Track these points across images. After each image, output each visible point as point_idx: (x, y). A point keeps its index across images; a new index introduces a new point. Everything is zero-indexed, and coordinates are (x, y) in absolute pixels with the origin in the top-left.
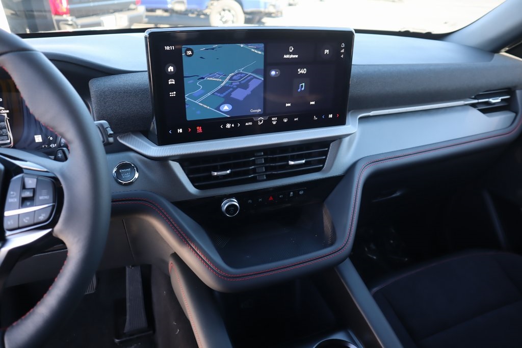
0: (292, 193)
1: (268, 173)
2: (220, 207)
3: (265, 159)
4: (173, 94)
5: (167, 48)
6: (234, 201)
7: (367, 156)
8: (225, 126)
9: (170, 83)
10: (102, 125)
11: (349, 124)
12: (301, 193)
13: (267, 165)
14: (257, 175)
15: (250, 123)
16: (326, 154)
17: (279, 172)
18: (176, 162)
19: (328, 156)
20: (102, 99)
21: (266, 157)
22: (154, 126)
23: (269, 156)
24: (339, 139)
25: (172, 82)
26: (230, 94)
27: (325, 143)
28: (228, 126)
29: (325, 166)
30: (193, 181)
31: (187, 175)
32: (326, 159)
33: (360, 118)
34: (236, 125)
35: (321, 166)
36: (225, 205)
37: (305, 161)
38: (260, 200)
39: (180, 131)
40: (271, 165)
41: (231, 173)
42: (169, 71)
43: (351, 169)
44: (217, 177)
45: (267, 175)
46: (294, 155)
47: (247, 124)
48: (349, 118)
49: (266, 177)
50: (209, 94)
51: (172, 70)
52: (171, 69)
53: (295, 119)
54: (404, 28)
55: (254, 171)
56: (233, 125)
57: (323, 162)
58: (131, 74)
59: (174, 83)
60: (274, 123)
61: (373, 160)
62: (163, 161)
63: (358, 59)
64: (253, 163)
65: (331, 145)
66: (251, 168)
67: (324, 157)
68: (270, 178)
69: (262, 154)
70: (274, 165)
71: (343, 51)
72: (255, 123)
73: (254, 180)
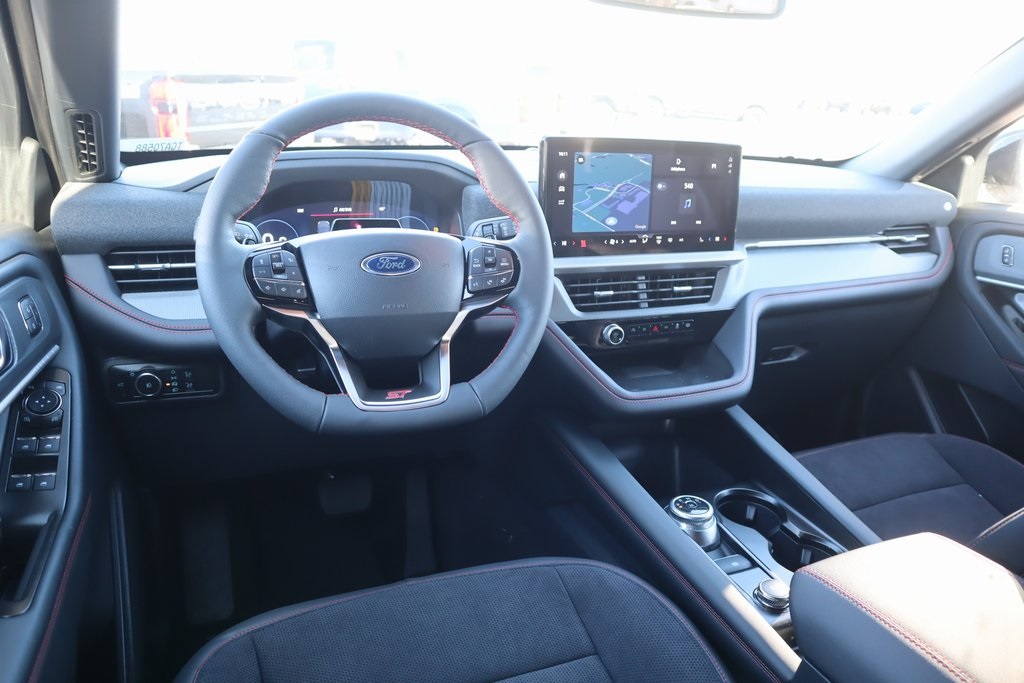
0: (677, 324)
1: (650, 300)
3: (646, 284)
4: (561, 202)
5: (561, 154)
7: (760, 289)
8: (609, 241)
9: (560, 190)
11: (737, 250)
12: (688, 325)
13: (649, 291)
14: (638, 301)
15: (635, 241)
16: (713, 282)
17: (663, 299)
19: (716, 285)
21: (647, 281)
23: (651, 281)
24: (727, 265)
25: (562, 189)
26: (616, 206)
28: (612, 242)
29: (712, 297)
30: (575, 301)
31: (569, 294)
32: (713, 289)
34: (620, 242)
35: (708, 296)
36: (608, 331)
37: (691, 289)
38: (644, 329)
39: (565, 243)
40: (653, 291)
41: (614, 294)
42: (561, 177)
44: (600, 297)
45: (648, 302)
46: (679, 281)
47: (631, 241)
48: (736, 246)
49: (648, 304)
50: (596, 205)
51: (564, 177)
52: (562, 175)
53: (680, 240)
55: (635, 296)
56: (617, 242)
57: (710, 292)
59: (564, 190)
60: (659, 242)
64: (635, 287)
65: (718, 271)
66: (634, 292)
67: (712, 287)
69: (644, 278)
70: (657, 290)
71: (730, 166)
72: (640, 241)
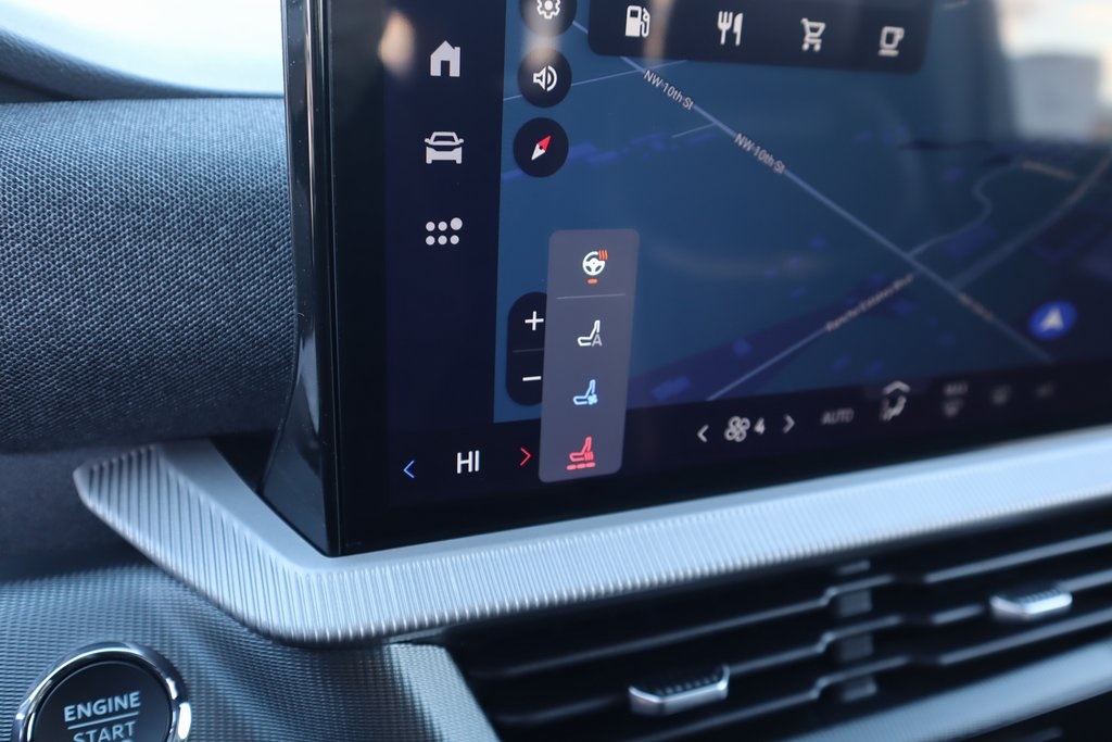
1: (890, 665)
4: (446, 232)
8: (717, 431)
9: (432, 156)
14: (839, 678)
15: (845, 415)
25: (444, 150)
28: (737, 429)
34: (775, 425)
39: (470, 462)
41: (730, 690)
42: (436, 70)
47: (828, 419)
51: (455, 72)
52: (446, 57)
56: (760, 428)
59: (456, 156)
60: (951, 411)
72: (868, 410)
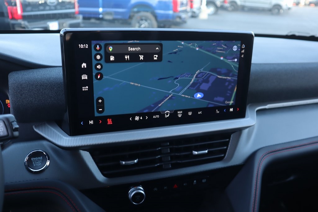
0: (195, 181)
1: (173, 162)
2: (127, 194)
3: (170, 149)
4: (86, 88)
5: (82, 46)
6: (141, 190)
7: (266, 147)
8: (133, 118)
9: (83, 78)
10: (7, 119)
11: (248, 117)
12: (204, 181)
13: (173, 154)
14: (162, 164)
15: (158, 116)
16: (227, 144)
17: (183, 161)
18: (86, 152)
19: (229, 146)
20: (19, 91)
21: (171, 147)
22: (67, 116)
23: (174, 147)
24: (239, 131)
25: (85, 77)
27: (226, 134)
28: (137, 118)
29: (226, 155)
30: (102, 170)
31: (97, 163)
32: (227, 149)
33: (258, 111)
34: (144, 118)
35: (223, 155)
36: (132, 193)
37: (208, 151)
38: (165, 188)
39: (92, 122)
40: (176, 154)
41: (138, 162)
42: (83, 67)
43: (251, 158)
44: (126, 166)
45: (172, 164)
46: (197, 146)
47: (154, 117)
48: (248, 112)
49: (171, 166)
51: (85, 67)
52: (84, 65)
53: (199, 113)
54: (291, 32)
55: (160, 160)
56: (141, 118)
57: (224, 151)
58: (49, 69)
59: (86, 78)
60: (180, 116)
61: (271, 150)
62: (74, 151)
63: (257, 58)
64: (160, 152)
65: (232, 136)
66: (157, 157)
67: (225, 148)
68: (176, 166)
69: (168, 144)
70: (179, 154)
71: (243, 51)
72: (162, 115)
73: (160, 169)
